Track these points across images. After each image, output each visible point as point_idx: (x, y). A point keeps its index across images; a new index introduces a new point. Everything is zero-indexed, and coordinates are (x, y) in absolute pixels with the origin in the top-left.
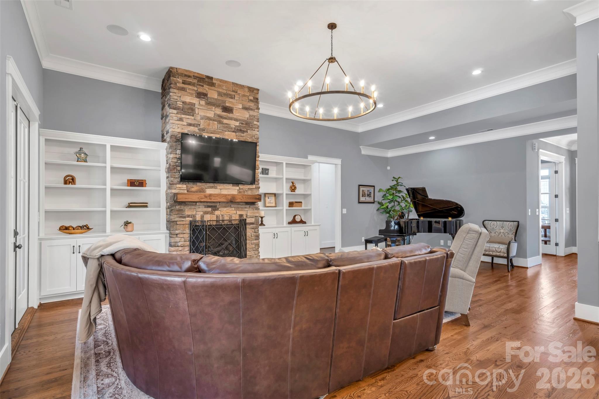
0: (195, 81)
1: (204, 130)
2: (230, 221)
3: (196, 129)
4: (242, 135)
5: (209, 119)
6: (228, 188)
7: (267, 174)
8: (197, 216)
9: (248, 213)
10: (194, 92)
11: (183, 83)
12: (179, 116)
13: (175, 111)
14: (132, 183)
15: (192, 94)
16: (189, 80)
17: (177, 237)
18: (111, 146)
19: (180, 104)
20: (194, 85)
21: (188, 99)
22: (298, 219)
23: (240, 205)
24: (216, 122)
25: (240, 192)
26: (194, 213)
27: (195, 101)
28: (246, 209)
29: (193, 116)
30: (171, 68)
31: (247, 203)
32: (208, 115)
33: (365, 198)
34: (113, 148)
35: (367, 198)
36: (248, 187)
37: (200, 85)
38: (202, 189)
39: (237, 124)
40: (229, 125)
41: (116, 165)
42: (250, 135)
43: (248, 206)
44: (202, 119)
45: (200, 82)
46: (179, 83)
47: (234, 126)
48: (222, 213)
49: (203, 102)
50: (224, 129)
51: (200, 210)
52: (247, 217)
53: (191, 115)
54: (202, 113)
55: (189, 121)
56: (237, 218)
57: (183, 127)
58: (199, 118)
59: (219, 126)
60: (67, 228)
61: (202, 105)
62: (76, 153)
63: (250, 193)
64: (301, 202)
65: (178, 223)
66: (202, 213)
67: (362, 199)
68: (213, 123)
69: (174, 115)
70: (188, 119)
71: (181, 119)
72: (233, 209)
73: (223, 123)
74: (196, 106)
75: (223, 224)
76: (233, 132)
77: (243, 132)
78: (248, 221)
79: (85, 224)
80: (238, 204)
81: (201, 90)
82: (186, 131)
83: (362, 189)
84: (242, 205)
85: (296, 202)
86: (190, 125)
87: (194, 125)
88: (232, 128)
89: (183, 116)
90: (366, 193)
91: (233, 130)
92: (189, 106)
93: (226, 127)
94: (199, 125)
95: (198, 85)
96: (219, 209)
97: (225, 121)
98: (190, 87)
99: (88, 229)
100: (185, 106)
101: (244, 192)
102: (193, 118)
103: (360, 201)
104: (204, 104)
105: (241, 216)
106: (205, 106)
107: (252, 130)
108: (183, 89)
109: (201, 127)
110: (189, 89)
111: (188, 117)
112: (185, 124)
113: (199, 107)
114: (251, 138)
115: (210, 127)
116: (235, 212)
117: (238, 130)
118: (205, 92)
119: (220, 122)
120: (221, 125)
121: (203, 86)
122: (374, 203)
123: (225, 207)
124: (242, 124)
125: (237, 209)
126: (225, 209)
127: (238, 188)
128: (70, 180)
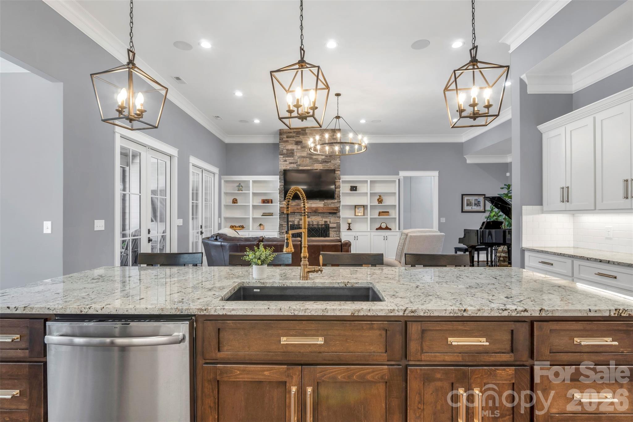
0: (294, 135)
1: (300, 165)
2: (318, 225)
3: (295, 166)
4: (327, 164)
5: (303, 157)
6: (317, 202)
7: (356, 190)
8: (295, 221)
9: (331, 220)
10: (294, 142)
11: (287, 138)
12: (284, 159)
13: (282, 156)
14: (264, 201)
15: (292, 144)
16: (291, 135)
17: (283, 234)
18: (253, 181)
19: (285, 151)
20: (293, 137)
21: (290, 147)
22: (384, 226)
23: (325, 214)
24: (308, 159)
25: (325, 205)
26: (294, 219)
27: (294, 147)
28: (330, 217)
29: (293, 157)
30: (280, 130)
31: (330, 213)
32: (303, 155)
33: (471, 207)
34: (254, 182)
35: (473, 207)
36: (331, 201)
37: (297, 136)
38: (298, 204)
39: (323, 157)
40: (317, 159)
41: (255, 192)
42: (333, 163)
43: (331, 215)
44: (298, 158)
45: (298, 134)
46: (284, 138)
47: (321, 159)
48: (312, 220)
49: (299, 147)
50: (314, 163)
51: (297, 217)
52: (330, 223)
53: (291, 157)
54: (298, 155)
55: (291, 161)
56: (323, 223)
57: (287, 165)
58: (296, 158)
59: (310, 161)
60: (233, 227)
61: (299, 149)
62: (237, 186)
63: (332, 206)
64: (388, 212)
65: (283, 225)
66: (298, 220)
67: (466, 208)
68: (306, 160)
69: (281, 159)
70: (290, 159)
71: (285, 161)
72: (320, 217)
73: (313, 159)
74: (295, 151)
75: (313, 227)
76: (320, 163)
77: (327, 162)
78: (331, 225)
79: (241, 225)
80: (324, 214)
81: (298, 139)
82: (288, 168)
83: (466, 198)
84: (327, 214)
85: (383, 212)
86: (291, 163)
87: (293, 163)
88: (319, 161)
89: (287, 158)
90: (473, 202)
91: (320, 162)
92: (290, 151)
93: (315, 161)
94: (297, 162)
95: (296, 136)
96: (310, 217)
97: (314, 157)
98: (291, 139)
99: (243, 227)
100: (288, 152)
101: (328, 205)
102: (293, 158)
103: (464, 211)
104: (300, 148)
105: (326, 222)
106: (300, 149)
107: (335, 160)
108: (287, 141)
109: (298, 163)
110: (291, 140)
111: (289, 158)
112: (288, 163)
113: (296, 151)
114: (334, 165)
115: (304, 163)
116: (321, 219)
117: (324, 162)
118: (300, 140)
119: (311, 158)
120: (311, 160)
121: (299, 137)
122: (484, 212)
123: (314, 216)
124: (326, 156)
125: (323, 217)
126: (314, 217)
127: (323, 202)
128: (235, 201)
